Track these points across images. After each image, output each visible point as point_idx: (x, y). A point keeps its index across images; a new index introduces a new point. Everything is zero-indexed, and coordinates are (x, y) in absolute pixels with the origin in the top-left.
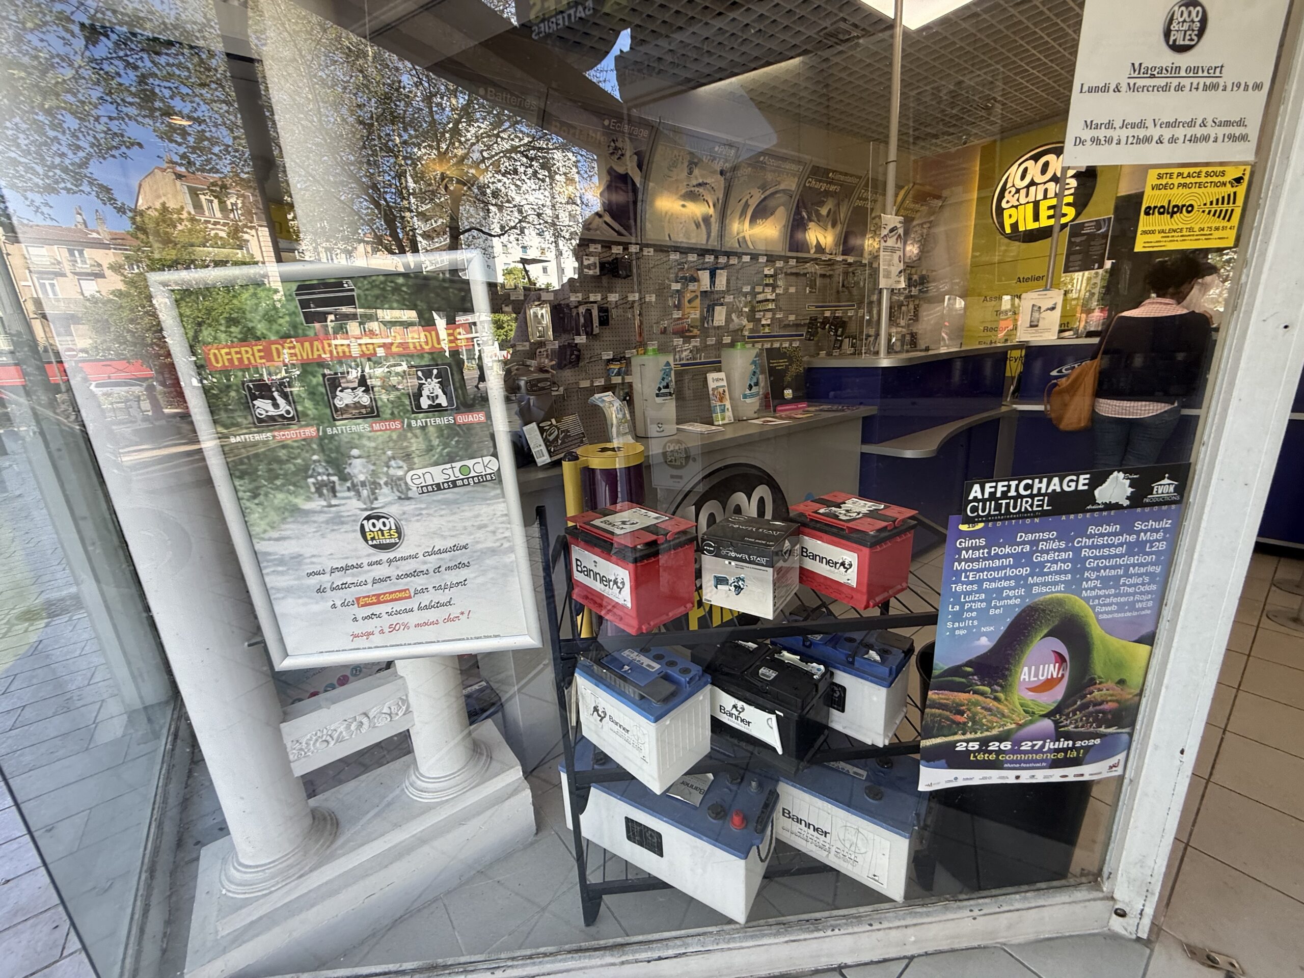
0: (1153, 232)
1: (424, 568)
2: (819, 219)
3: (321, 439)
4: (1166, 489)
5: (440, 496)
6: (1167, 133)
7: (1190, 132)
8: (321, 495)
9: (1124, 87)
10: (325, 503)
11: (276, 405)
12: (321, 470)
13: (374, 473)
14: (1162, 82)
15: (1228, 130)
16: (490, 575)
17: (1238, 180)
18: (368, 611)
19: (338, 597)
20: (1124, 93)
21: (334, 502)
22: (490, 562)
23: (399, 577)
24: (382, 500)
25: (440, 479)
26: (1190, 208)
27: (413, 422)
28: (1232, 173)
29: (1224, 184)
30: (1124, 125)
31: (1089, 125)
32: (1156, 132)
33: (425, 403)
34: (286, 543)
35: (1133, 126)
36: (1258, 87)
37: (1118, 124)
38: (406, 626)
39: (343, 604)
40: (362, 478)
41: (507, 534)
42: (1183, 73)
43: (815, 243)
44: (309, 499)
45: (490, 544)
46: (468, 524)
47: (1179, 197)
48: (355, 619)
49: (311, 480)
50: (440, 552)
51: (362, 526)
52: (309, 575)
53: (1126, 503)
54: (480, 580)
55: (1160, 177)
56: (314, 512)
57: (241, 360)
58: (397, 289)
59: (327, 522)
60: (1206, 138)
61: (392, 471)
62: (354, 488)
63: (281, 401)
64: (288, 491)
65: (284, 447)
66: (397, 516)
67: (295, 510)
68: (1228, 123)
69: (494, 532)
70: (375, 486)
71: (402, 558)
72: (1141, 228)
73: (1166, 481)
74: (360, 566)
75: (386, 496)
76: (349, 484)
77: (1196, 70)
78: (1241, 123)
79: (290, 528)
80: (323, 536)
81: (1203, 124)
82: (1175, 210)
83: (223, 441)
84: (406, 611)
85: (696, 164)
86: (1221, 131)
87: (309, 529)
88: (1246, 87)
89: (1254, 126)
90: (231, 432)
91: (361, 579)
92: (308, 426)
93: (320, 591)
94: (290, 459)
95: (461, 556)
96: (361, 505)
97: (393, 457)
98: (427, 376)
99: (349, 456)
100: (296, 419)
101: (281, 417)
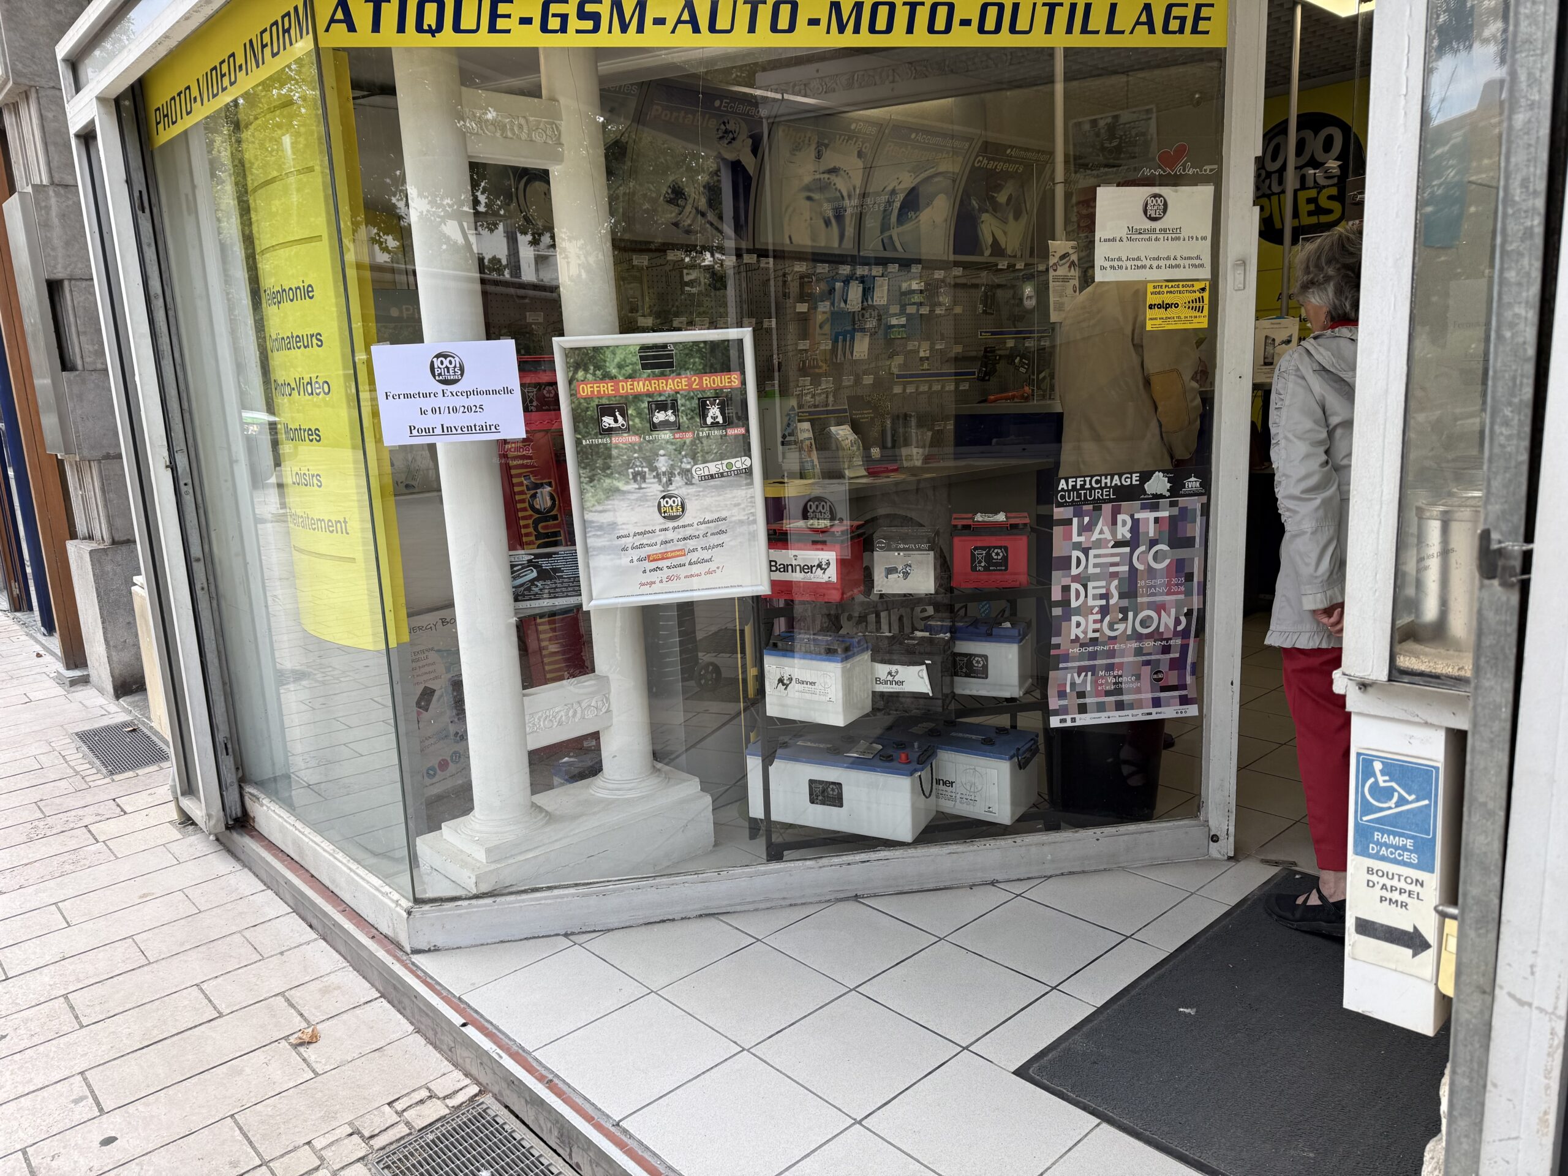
1: (697, 533)
2: (996, 209)
3: (641, 443)
4: (1194, 484)
5: (712, 482)
6: (1155, 264)
7: (1168, 263)
8: (635, 480)
9: (1125, 239)
10: (636, 486)
11: (616, 421)
12: (638, 464)
13: (672, 467)
14: (1147, 236)
15: (1191, 262)
16: (739, 540)
17: (1203, 289)
18: (654, 565)
19: (636, 554)
20: (1126, 243)
21: (643, 485)
22: (740, 530)
23: (679, 540)
24: (674, 485)
25: (713, 471)
26: (1176, 305)
27: (701, 434)
28: (1198, 286)
29: (1195, 292)
30: (1128, 259)
31: (1107, 259)
32: (1148, 263)
33: (709, 421)
34: (606, 515)
35: (1133, 259)
36: (1204, 238)
37: (1124, 258)
39: (639, 560)
40: (664, 469)
41: (753, 510)
42: (1157, 231)
43: (990, 241)
44: (627, 483)
45: (740, 518)
46: (728, 503)
47: (1168, 299)
48: (644, 572)
49: (631, 471)
50: (708, 522)
51: (659, 503)
52: (618, 537)
53: (1168, 494)
54: (732, 543)
56: (629, 492)
57: (599, 391)
58: (699, 351)
59: (637, 500)
60: (1178, 266)
61: (684, 466)
63: (620, 418)
64: (614, 478)
65: (616, 447)
66: (683, 496)
67: (618, 490)
68: (1189, 258)
69: (744, 509)
70: (670, 475)
71: (684, 526)
73: (1193, 479)
74: (654, 531)
75: (678, 480)
76: (654, 473)
77: (1165, 230)
78: (1198, 258)
79: (611, 504)
80: (632, 509)
81: (1175, 259)
82: (1167, 306)
83: (578, 442)
84: (680, 565)
85: (826, 146)
86: (1187, 262)
87: (624, 504)
88: (1197, 239)
89: (1207, 260)
90: (584, 437)
91: (654, 541)
92: (634, 435)
93: (625, 549)
94: (619, 455)
95: (722, 525)
96: (661, 488)
97: (685, 456)
98: (713, 404)
99: (657, 455)
100: (628, 429)
101: (618, 428)
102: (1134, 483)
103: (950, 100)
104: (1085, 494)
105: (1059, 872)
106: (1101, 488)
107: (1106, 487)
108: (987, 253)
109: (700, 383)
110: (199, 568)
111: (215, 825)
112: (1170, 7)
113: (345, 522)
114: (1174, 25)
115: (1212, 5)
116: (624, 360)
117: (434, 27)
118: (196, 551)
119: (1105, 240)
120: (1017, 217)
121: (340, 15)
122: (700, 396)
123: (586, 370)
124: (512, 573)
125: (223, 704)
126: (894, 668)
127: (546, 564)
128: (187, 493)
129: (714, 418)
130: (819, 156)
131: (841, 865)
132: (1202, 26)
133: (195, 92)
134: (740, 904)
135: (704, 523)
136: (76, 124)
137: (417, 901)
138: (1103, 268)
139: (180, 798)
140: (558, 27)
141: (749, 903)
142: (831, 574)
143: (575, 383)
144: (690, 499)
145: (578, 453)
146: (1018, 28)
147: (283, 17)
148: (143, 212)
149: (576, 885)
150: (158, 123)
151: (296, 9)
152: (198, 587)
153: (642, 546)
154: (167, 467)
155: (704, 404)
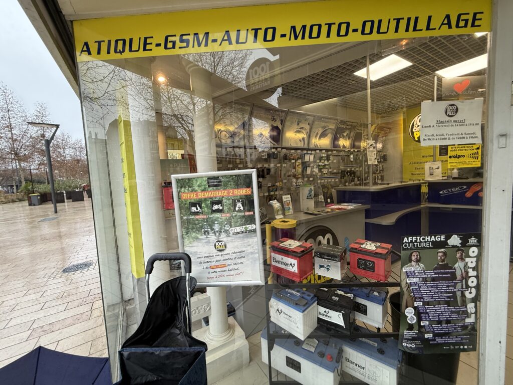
0: (453, 163)
1: (231, 258)
2: (343, 137)
3: (208, 218)
4: (474, 241)
5: (238, 236)
6: (451, 137)
7: (458, 136)
8: (205, 234)
9: (435, 126)
10: (205, 237)
11: (197, 209)
12: (206, 227)
14: (447, 124)
15: (470, 136)
16: (250, 261)
17: (478, 148)
18: (213, 270)
19: (205, 265)
20: (436, 128)
21: (208, 236)
22: (251, 256)
23: (224, 260)
25: (239, 231)
26: (464, 156)
27: (233, 215)
28: (475, 147)
29: (473, 149)
30: (437, 135)
32: (448, 137)
33: (237, 209)
34: (193, 248)
35: (440, 135)
36: (477, 124)
37: (435, 135)
38: (224, 276)
39: (206, 268)
40: (217, 230)
41: (256, 248)
42: (452, 122)
43: (342, 145)
45: (251, 251)
46: (246, 244)
47: (459, 153)
48: (209, 273)
49: (203, 230)
50: (236, 253)
51: (215, 244)
52: (198, 258)
55: (452, 148)
56: (202, 239)
57: (190, 197)
58: (233, 179)
59: (206, 242)
60: (464, 138)
61: (226, 228)
62: (214, 233)
63: (199, 208)
64: (196, 233)
65: (197, 220)
66: (226, 241)
67: (197, 238)
68: (469, 134)
69: (253, 247)
70: (220, 232)
71: (225, 254)
72: (448, 162)
74: (213, 256)
75: (223, 235)
76: (213, 231)
77: (456, 121)
78: (474, 134)
79: (195, 244)
80: (204, 246)
81: (462, 134)
82: (459, 157)
83: (181, 218)
84: (225, 271)
85: (300, 122)
86: (468, 136)
87: (200, 244)
88: (473, 125)
89: (479, 134)
90: (184, 215)
91: (213, 260)
92: (205, 215)
93: (200, 263)
94: (199, 223)
95: (243, 254)
96: (216, 238)
97: (226, 224)
98: (239, 201)
100: (202, 213)
101: (198, 212)
104: (417, 245)
106: (425, 242)
107: (428, 241)
109: (233, 193)
112: (459, 16)
114: (462, 24)
115: (482, 13)
116: (201, 184)
119: (425, 126)
121: (85, 49)
122: (233, 198)
123: (185, 187)
129: (239, 208)
130: (298, 124)
132: (477, 23)
135: (234, 253)
138: (424, 139)
140: (171, 47)
142: (296, 269)
143: (180, 193)
144: (228, 243)
145: (181, 222)
146: (381, 31)
153: (208, 262)
155: (235, 202)
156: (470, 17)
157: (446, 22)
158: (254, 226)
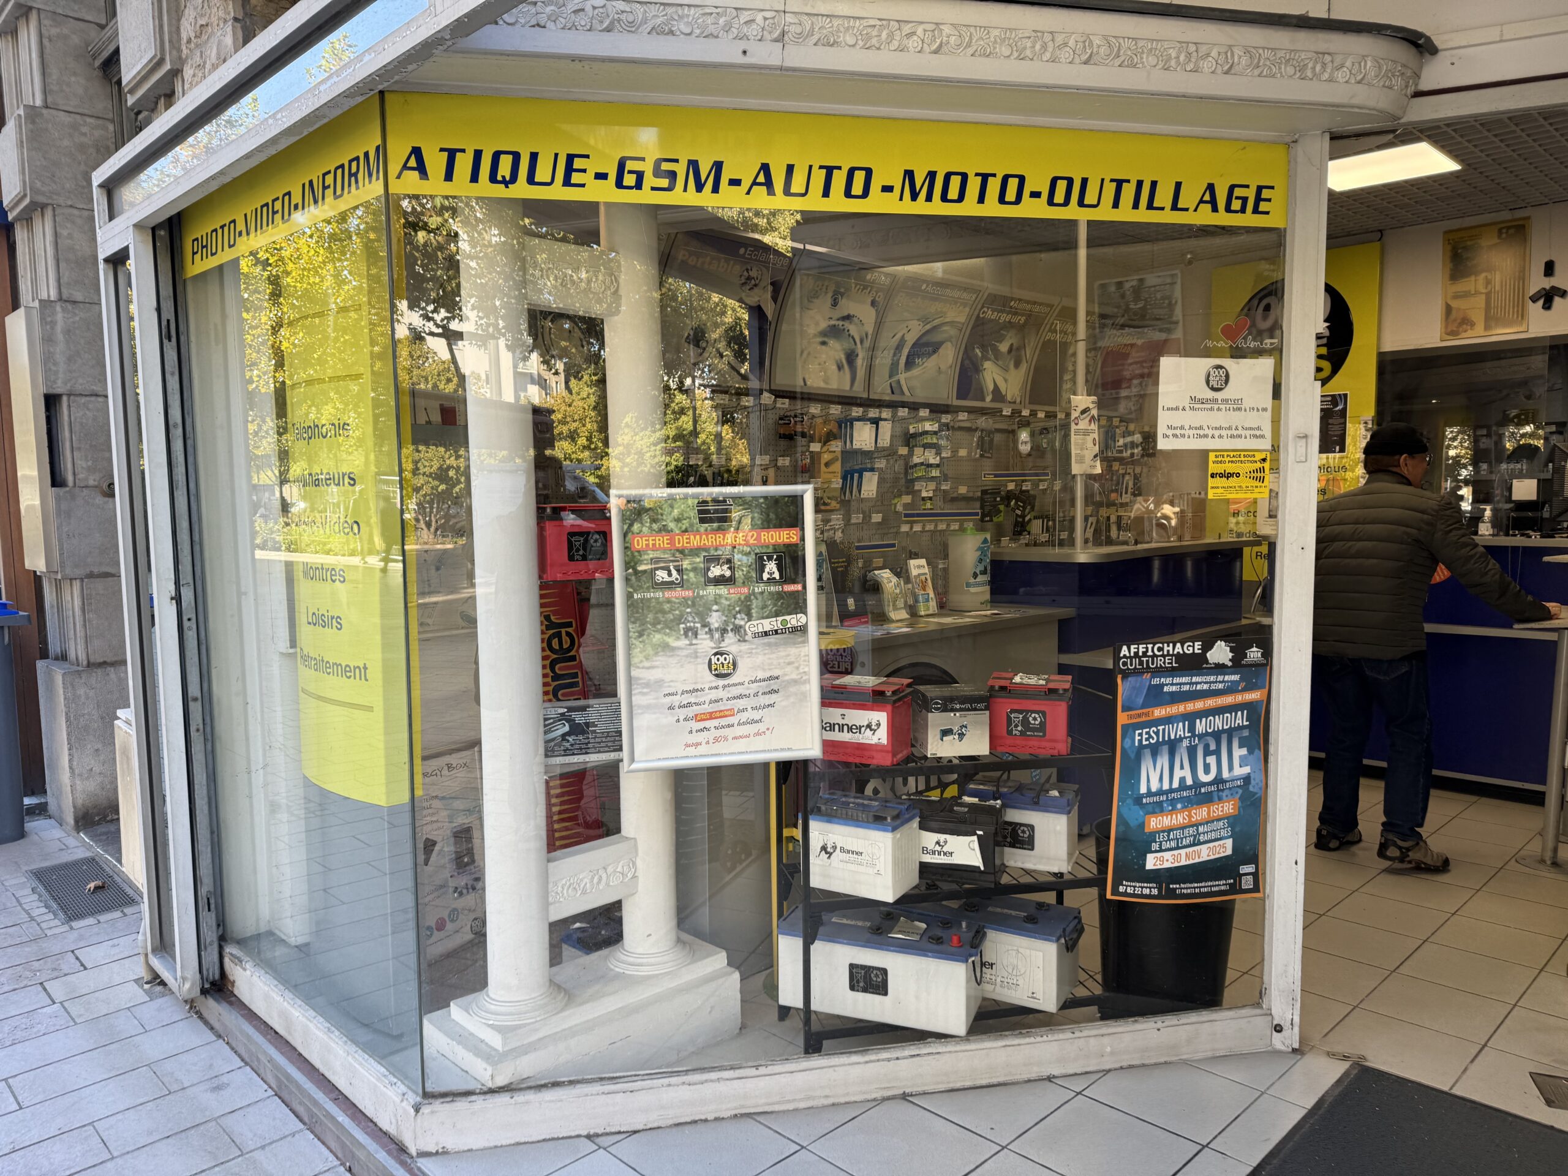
0: (1217, 488)
1: (747, 693)
2: (998, 357)
3: (695, 598)
4: (1256, 655)
5: (766, 640)
6: (1217, 433)
7: (1230, 433)
8: (686, 635)
9: (1187, 409)
10: (688, 642)
11: (670, 575)
12: (690, 619)
13: (726, 623)
14: (1209, 406)
15: (1252, 432)
16: (792, 700)
17: (1264, 460)
18: (701, 725)
19: (682, 713)
20: (1188, 412)
21: (694, 642)
22: (793, 689)
23: (728, 699)
24: (727, 641)
25: (767, 628)
26: (1238, 475)
27: (756, 590)
28: (1259, 456)
29: (1256, 462)
30: (1190, 428)
31: (1169, 427)
32: (1210, 432)
33: (765, 576)
34: (653, 671)
35: (1196, 428)
36: (1265, 410)
37: (1187, 427)
39: (685, 719)
40: (716, 625)
41: (806, 669)
42: (1219, 401)
43: (992, 388)
44: (678, 639)
45: (794, 676)
46: (782, 661)
47: (1230, 468)
48: (691, 732)
49: (682, 626)
50: (760, 681)
51: (710, 660)
52: (665, 695)
53: (1230, 664)
54: (784, 703)
55: (1216, 456)
56: (679, 648)
57: (654, 545)
58: (758, 505)
59: (687, 656)
60: (1240, 436)
61: (737, 622)
62: (710, 632)
63: (674, 572)
64: (666, 634)
65: (669, 601)
67: (666, 647)
68: (1251, 429)
69: (798, 668)
70: (724, 631)
71: (734, 685)
72: (1210, 485)
73: (1255, 649)
74: (703, 690)
75: (730, 638)
76: (707, 629)
77: (1227, 401)
78: (1259, 428)
79: (660, 660)
80: (682, 666)
81: (1237, 429)
82: (1229, 476)
83: (629, 596)
84: (729, 726)
85: (842, 295)
86: (1248, 433)
87: (673, 661)
88: (1258, 410)
89: (1267, 430)
90: (635, 591)
91: (702, 700)
92: (688, 589)
93: (671, 708)
94: (671, 610)
95: (774, 684)
96: (713, 645)
97: (739, 612)
98: (770, 558)
99: (710, 610)
100: (681, 584)
101: (672, 583)
102: (1197, 651)
103: (982, 260)
104: (1148, 661)
105: (1117, 1065)
106: (1163, 656)
107: (1168, 655)
108: (989, 398)
109: (758, 538)
110: (195, 708)
111: (190, 990)
112: (1232, 188)
113: (365, 668)
114: (1236, 205)
115: (1272, 188)
116: (682, 513)
117: (508, 178)
118: (194, 690)
119: (1168, 409)
120: (1017, 365)
121: (412, 163)
122: (757, 551)
123: (642, 523)
124: (545, 726)
125: (209, 855)
126: (942, 837)
127: (579, 718)
128: (190, 629)
129: (771, 574)
130: (835, 304)
131: (889, 1060)
132: (1263, 206)
133: (241, 226)
134: (778, 1103)
135: (755, 681)
136: (106, 248)
137: (427, 1095)
138: (1165, 436)
139: (150, 956)
140: (633, 184)
141: (789, 1101)
142: (881, 737)
143: (630, 535)
144: (742, 657)
145: (628, 606)
146: (1086, 202)
147: (350, 162)
148: (170, 340)
149: (601, 1079)
150: (194, 253)
151: (366, 154)
152: (193, 729)
153: (689, 705)
154: (172, 599)
155: (761, 559)
156: (1251, 194)
157: (1207, 197)
158: (802, 618)
